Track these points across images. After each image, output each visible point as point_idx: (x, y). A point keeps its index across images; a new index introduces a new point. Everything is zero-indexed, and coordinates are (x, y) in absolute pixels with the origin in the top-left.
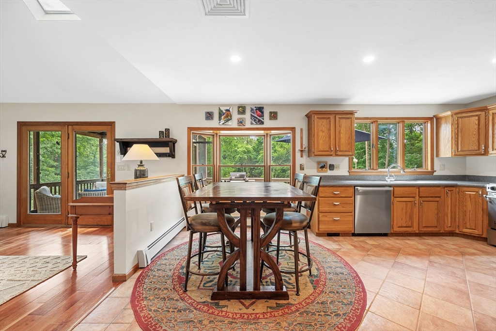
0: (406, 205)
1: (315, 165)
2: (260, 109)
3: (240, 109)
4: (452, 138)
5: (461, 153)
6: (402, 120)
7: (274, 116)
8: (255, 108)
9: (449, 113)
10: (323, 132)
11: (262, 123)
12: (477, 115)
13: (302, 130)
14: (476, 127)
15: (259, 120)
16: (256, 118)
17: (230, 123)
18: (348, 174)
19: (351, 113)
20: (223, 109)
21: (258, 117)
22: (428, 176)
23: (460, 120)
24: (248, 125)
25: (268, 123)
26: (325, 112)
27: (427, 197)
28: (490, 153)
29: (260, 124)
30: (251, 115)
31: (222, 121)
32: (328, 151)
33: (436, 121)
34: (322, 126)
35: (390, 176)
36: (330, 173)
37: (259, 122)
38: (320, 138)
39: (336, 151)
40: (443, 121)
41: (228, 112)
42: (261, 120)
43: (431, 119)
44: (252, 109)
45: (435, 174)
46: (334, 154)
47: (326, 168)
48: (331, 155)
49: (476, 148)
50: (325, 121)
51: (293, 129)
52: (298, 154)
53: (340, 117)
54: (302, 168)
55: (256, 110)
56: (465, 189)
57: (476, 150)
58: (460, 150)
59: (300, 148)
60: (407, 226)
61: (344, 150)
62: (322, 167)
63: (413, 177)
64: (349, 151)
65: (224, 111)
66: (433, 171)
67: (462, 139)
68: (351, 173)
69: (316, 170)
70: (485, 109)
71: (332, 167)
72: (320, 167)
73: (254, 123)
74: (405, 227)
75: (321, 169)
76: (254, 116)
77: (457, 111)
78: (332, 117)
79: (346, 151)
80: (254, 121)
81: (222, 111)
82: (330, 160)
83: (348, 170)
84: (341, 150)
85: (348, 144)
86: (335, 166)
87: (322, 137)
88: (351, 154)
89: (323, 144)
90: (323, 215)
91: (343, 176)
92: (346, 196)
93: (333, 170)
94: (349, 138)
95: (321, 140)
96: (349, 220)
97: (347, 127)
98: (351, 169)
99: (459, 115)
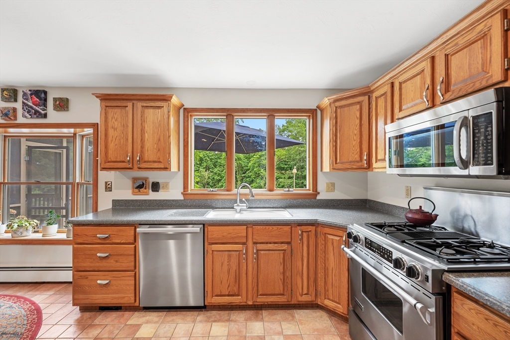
0: (229, 256)
1: (129, 183)
2: (40, 95)
3: (5, 92)
4: (330, 141)
5: (339, 166)
7: (62, 105)
8: (29, 92)
9: (326, 100)
10: (115, 129)
11: (45, 116)
12: (358, 103)
14: (358, 121)
15: (36, 112)
16: (31, 107)
18: (182, 198)
19: (164, 99)
21: (34, 107)
22: (307, 200)
23: (339, 110)
24: (21, 120)
25: (54, 116)
26: (118, 97)
27: (267, 243)
28: (374, 167)
29: (37, 117)
30: (23, 102)
32: (124, 162)
33: (321, 115)
34: (114, 120)
35: (241, 201)
36: (153, 196)
37: (35, 114)
38: (110, 139)
39: (135, 161)
40: (325, 115)
42: (38, 112)
43: (314, 111)
44: (25, 94)
45: (319, 197)
47: (145, 188)
48: (130, 168)
49: (357, 157)
50: (118, 111)
51: (95, 127)
53: (145, 104)
54: (108, 188)
55: (31, 94)
56: (327, 230)
57: (358, 162)
58: (338, 161)
60: (231, 293)
61: (151, 159)
62: (140, 187)
64: (160, 162)
66: (316, 192)
67: (340, 142)
68: (186, 197)
69: (130, 191)
70: (368, 92)
71: (156, 187)
72: (135, 186)
73: (27, 115)
74: (228, 295)
75: (137, 190)
76: (27, 105)
77: (335, 97)
78: (130, 104)
79: (154, 162)
80: (28, 112)
83: (182, 191)
84: (146, 159)
85: (157, 150)
86: (161, 186)
87: (114, 139)
88: (163, 167)
89: (115, 150)
90: (81, 276)
91: (173, 200)
92: (122, 242)
93: (158, 191)
94: (159, 140)
95: (112, 143)
96: (128, 285)
97: (156, 122)
98: (186, 190)
99: (338, 104)
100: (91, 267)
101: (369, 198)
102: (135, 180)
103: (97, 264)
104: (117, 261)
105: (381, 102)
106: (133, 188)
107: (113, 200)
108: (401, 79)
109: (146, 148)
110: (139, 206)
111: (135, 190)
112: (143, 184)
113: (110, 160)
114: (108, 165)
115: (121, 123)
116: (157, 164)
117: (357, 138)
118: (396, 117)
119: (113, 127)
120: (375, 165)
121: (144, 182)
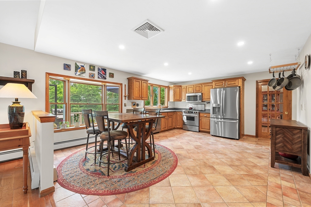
1: (131, 104)
2: (104, 70)
3: (92, 67)
4: (173, 95)
5: (176, 100)
6: (160, 86)
7: (112, 75)
8: (101, 69)
9: (172, 86)
11: (105, 79)
12: (179, 88)
13: (125, 85)
14: (179, 92)
15: (104, 77)
16: (102, 75)
17: (84, 75)
19: (147, 81)
20: (79, 65)
23: (175, 89)
24: (96, 78)
25: (108, 79)
26: (138, 79)
27: (170, 116)
29: (104, 79)
30: (98, 72)
31: (78, 73)
32: (138, 97)
33: (169, 88)
34: (137, 85)
37: (103, 77)
39: (142, 97)
40: (171, 88)
41: (83, 68)
42: (105, 77)
43: (167, 87)
44: (99, 69)
45: (168, 108)
48: (140, 99)
49: (179, 99)
50: (138, 83)
51: (121, 84)
52: (123, 98)
53: (143, 82)
54: (125, 106)
55: (102, 70)
59: (124, 95)
62: (134, 105)
63: (163, 109)
65: (80, 67)
66: (168, 106)
67: (176, 95)
69: (131, 106)
70: (181, 86)
71: (138, 105)
73: (100, 77)
74: (164, 128)
76: (100, 74)
77: (175, 85)
78: (140, 81)
79: (145, 98)
80: (101, 76)
81: (78, 66)
82: (137, 102)
83: (144, 106)
87: (137, 91)
89: (137, 94)
99: (175, 87)
101: (175, 107)
102: (132, 103)
105: (184, 89)
107: (127, 109)
108: (189, 87)
109: (144, 94)
114: (135, 98)
117: (179, 95)
118: (187, 92)
119: (136, 87)
120: (182, 100)
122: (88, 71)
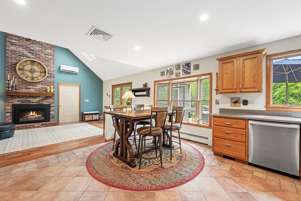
1: (229, 100)
2: (188, 65)
3: (177, 67)
7: (197, 67)
10: (227, 73)
11: (189, 73)
13: (217, 74)
16: (185, 70)
17: (171, 76)
18: (265, 109)
19: (259, 52)
20: (168, 69)
21: (186, 70)
24: (181, 76)
25: (193, 72)
26: (229, 58)
29: (187, 74)
30: (183, 69)
31: (168, 76)
34: (226, 69)
36: (243, 107)
37: (187, 73)
38: (224, 79)
41: (171, 70)
44: (183, 66)
46: (238, 91)
50: (229, 65)
51: (211, 74)
52: (214, 92)
53: (245, 58)
54: (217, 103)
55: (185, 65)
59: (215, 88)
61: (249, 87)
62: (236, 102)
64: (255, 88)
65: (169, 70)
68: (268, 109)
69: (229, 105)
71: (245, 103)
72: (233, 102)
75: (234, 104)
78: (236, 60)
79: (251, 88)
80: (184, 73)
81: (168, 70)
83: (265, 105)
84: (245, 87)
85: (253, 81)
86: (249, 102)
87: (226, 78)
88: (257, 90)
89: (227, 84)
90: (217, 140)
91: (258, 111)
92: (238, 127)
93: (247, 105)
94: (255, 76)
95: (226, 80)
96: (242, 149)
97: (252, 66)
98: (268, 105)
100: (221, 136)
102: (232, 99)
103: (225, 136)
104: (235, 136)
106: (231, 103)
107: (220, 109)
109: (246, 81)
110: (235, 112)
111: (232, 104)
112: (237, 101)
113: (224, 89)
114: (223, 91)
115: (230, 70)
116: (252, 89)
119: (226, 73)
121: (238, 100)
122: (175, 72)
